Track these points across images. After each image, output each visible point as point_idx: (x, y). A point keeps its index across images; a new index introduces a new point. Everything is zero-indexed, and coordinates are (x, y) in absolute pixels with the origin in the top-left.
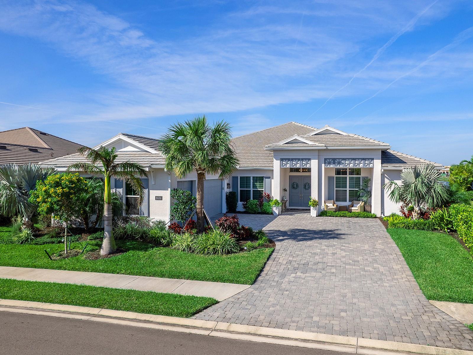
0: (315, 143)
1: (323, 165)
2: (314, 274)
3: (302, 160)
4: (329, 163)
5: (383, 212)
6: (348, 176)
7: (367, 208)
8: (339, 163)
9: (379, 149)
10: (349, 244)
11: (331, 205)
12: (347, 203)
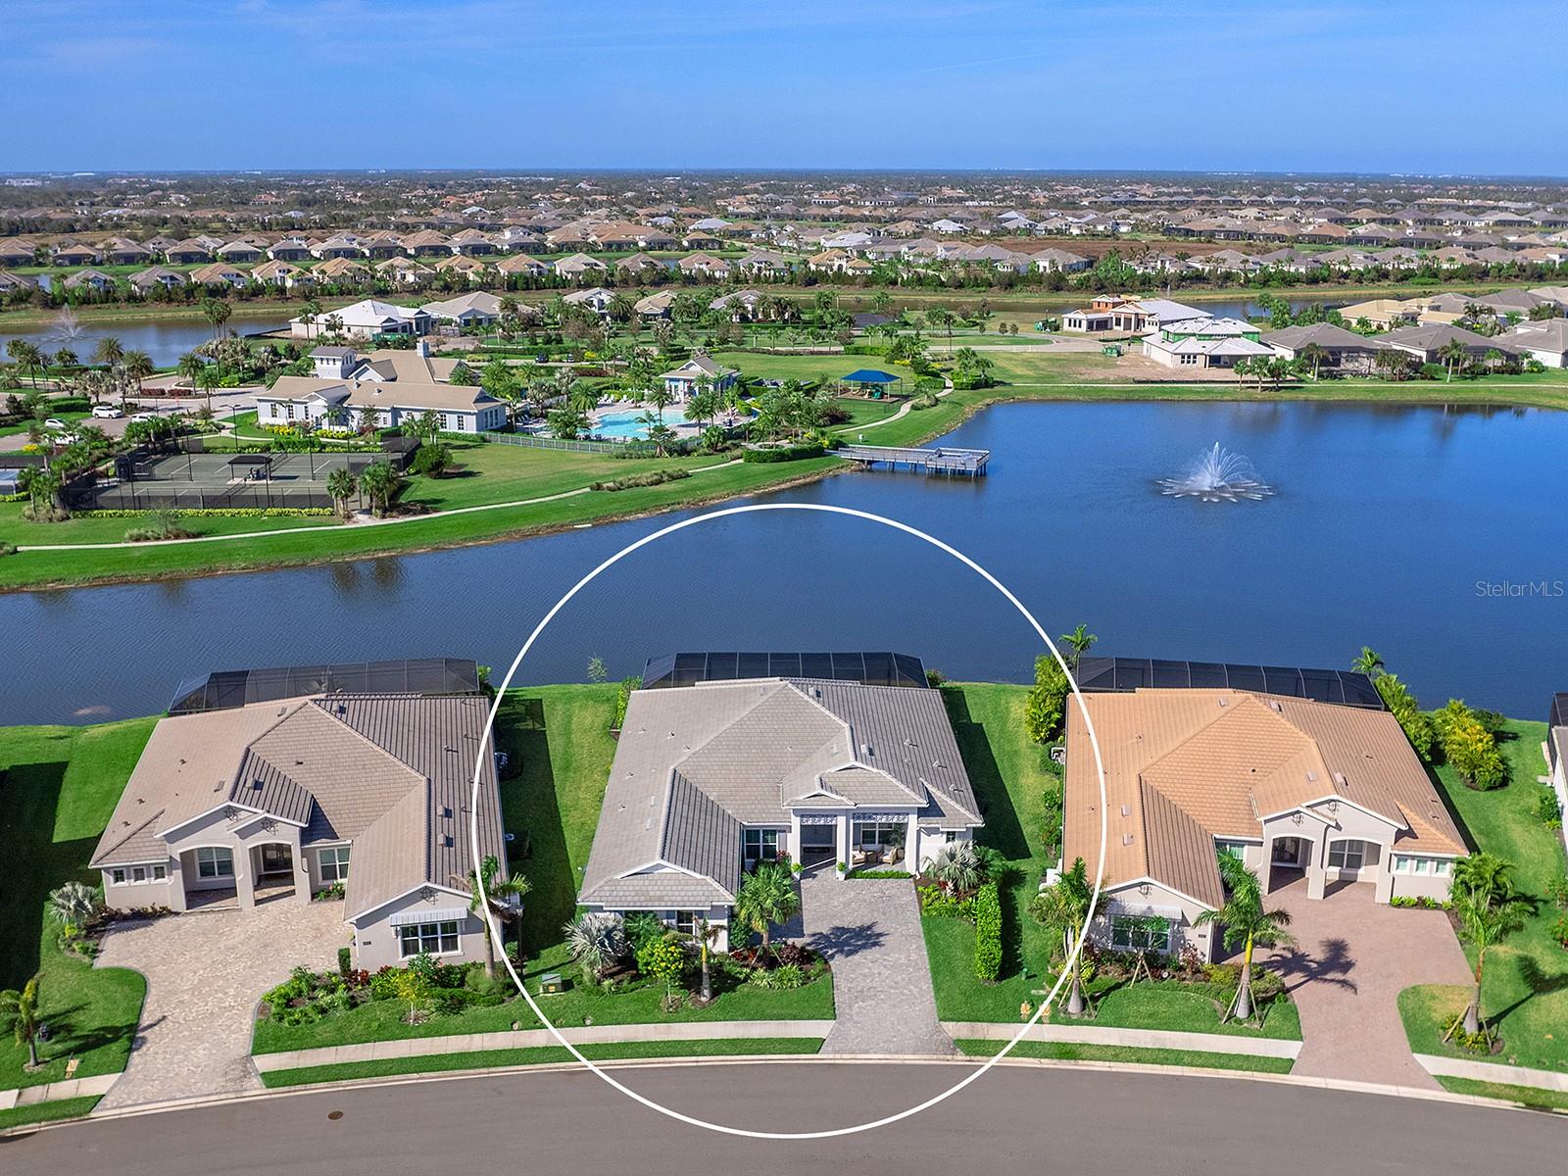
0: (842, 798)
1: (852, 821)
2: (870, 1002)
3: (827, 816)
4: (858, 818)
5: (918, 869)
6: (877, 830)
7: (900, 855)
8: (870, 818)
9: (914, 808)
10: (888, 955)
11: (858, 852)
12: (876, 846)
